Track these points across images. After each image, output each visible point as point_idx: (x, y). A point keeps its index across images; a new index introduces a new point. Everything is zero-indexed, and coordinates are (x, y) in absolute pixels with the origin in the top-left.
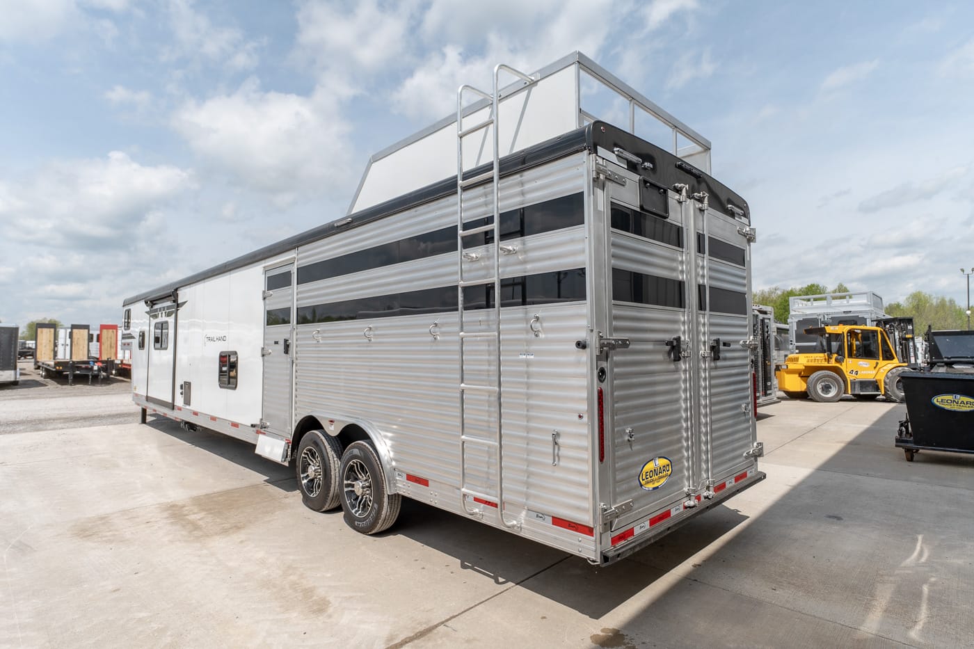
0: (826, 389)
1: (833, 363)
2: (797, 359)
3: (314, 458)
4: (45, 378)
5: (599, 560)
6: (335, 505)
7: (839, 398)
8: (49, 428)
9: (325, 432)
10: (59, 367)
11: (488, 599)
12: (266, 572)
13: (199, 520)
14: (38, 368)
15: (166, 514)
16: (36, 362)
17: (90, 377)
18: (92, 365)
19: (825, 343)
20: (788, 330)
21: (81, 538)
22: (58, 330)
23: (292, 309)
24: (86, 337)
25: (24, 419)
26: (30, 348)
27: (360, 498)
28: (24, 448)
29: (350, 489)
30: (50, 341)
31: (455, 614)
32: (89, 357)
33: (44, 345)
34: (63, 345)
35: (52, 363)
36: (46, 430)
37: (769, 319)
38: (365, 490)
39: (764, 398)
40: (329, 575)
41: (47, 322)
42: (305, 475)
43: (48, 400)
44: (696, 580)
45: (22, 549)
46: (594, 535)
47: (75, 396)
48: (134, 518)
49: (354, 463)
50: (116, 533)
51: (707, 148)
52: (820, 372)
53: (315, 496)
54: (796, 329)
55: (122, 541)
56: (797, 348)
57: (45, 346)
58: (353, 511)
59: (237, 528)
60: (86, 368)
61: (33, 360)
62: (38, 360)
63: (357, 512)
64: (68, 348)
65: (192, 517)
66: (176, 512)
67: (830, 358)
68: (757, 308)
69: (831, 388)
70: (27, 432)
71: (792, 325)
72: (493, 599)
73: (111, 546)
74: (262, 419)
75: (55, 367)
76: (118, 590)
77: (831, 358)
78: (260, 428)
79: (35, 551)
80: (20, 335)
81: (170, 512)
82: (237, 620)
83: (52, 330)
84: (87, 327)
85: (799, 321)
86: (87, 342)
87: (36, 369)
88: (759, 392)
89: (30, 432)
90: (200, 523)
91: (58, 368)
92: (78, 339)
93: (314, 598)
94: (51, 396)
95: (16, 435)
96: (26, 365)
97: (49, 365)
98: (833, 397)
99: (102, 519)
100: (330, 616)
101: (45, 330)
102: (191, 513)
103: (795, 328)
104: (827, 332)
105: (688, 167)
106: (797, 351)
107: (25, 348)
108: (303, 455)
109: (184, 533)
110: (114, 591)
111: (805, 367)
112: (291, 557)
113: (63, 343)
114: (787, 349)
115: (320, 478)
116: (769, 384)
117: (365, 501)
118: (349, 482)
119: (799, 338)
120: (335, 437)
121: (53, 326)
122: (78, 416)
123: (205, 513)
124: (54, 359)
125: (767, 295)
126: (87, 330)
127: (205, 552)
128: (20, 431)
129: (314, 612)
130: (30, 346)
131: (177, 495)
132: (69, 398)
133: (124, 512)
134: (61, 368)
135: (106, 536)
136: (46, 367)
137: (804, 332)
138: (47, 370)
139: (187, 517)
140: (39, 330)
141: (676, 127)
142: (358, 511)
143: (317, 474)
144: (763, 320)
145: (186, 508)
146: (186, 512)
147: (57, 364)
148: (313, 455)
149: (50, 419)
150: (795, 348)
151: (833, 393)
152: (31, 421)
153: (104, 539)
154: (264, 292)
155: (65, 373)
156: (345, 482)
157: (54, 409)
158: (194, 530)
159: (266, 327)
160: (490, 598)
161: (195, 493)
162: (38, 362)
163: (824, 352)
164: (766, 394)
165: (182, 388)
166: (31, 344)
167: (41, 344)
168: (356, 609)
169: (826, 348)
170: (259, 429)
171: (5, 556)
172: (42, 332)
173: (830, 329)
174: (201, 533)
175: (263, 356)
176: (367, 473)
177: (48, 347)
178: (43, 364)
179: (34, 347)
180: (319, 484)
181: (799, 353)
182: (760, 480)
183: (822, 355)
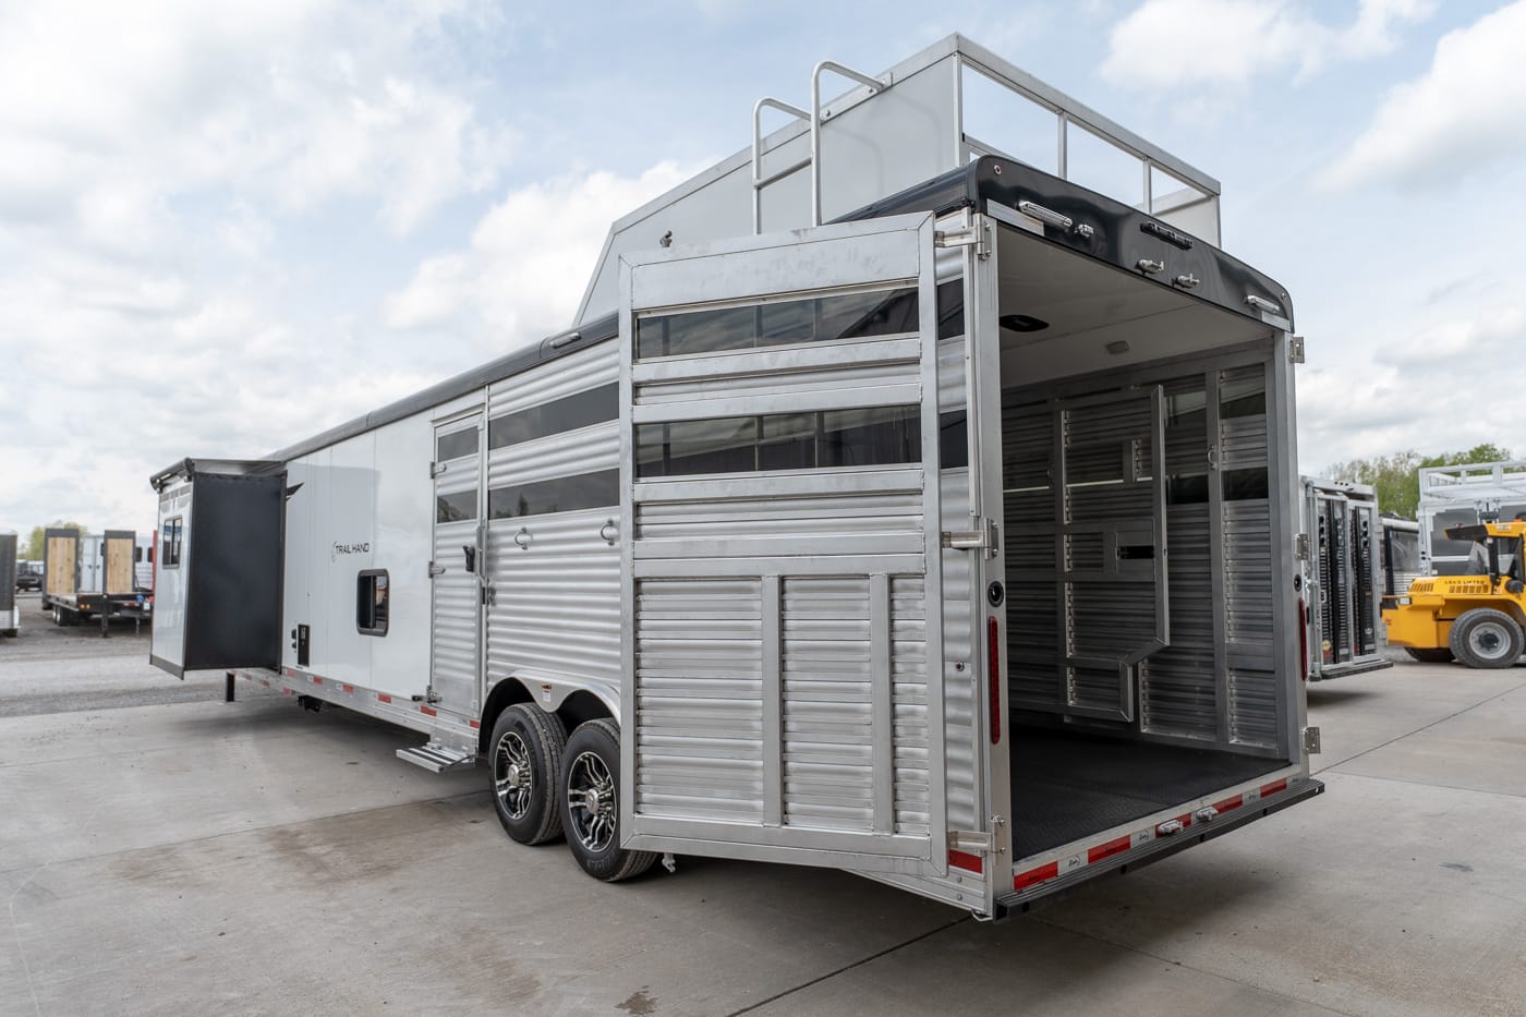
0: (1489, 641)
1: (1501, 593)
2: (1430, 587)
3: (519, 751)
4: (61, 625)
5: (991, 914)
6: (554, 833)
7: (1511, 661)
8: (70, 707)
9: (538, 707)
10: (85, 605)
11: (808, 985)
12: (433, 936)
13: (324, 855)
14: (49, 607)
15: (269, 846)
16: (46, 599)
17: (138, 623)
18: (140, 601)
19: (1486, 559)
20: (1417, 532)
21: (131, 880)
22: (81, 540)
23: (479, 492)
24: (130, 552)
25: (30, 693)
26: (33, 574)
27: (596, 818)
28: (32, 739)
29: (578, 804)
30: (69, 560)
31: (748, 1006)
32: (135, 589)
33: (58, 566)
34: (90, 567)
35: (73, 598)
36: (67, 711)
37: (1369, 509)
38: (603, 804)
39: (1357, 659)
40: (538, 943)
41: (63, 527)
42: (504, 782)
43: (67, 661)
44: (1179, 964)
45: (37, 895)
46: (983, 871)
47: (113, 655)
48: (217, 850)
49: (584, 757)
50: (189, 873)
51: (1212, 193)
52: (1476, 611)
53: (520, 817)
54: (1432, 530)
55: (197, 886)
56: (1435, 566)
57: (61, 569)
58: (584, 842)
59: (386, 869)
60: (131, 608)
61: (40, 594)
62: (49, 593)
63: (588, 845)
64: (99, 573)
65: (314, 850)
66: (286, 842)
67: (1495, 582)
68: (1344, 488)
69: (1496, 640)
70: (34, 713)
71: (1424, 523)
72: (815, 984)
73: (180, 893)
74: (430, 688)
75: (78, 606)
76: (193, 958)
77: (1498, 584)
78: (428, 702)
79: (58, 899)
80: (19, 552)
81: (275, 842)
82: (385, 1006)
83: (73, 540)
84: (130, 535)
85: (1438, 514)
86: (130, 561)
87: (45, 609)
88: (1347, 646)
89: (41, 713)
90: (326, 859)
91: (83, 606)
92: (117, 555)
93: (513, 977)
94: (72, 655)
95: (16, 718)
96: (29, 602)
97: (67, 602)
98: (1499, 659)
99: (164, 851)
100: (539, 1004)
101: (60, 540)
102: (311, 844)
103: (1430, 528)
104: (1490, 534)
105: (1165, 230)
106: (1435, 572)
107: (26, 573)
108: (499, 747)
109: (299, 875)
110: (188, 960)
111: (1446, 600)
112: (477, 915)
113: (90, 563)
114: (1418, 570)
115: (527, 787)
116: (1368, 631)
117: (604, 824)
118: (577, 792)
119: (1438, 548)
120: (552, 713)
121: (73, 533)
122: (117, 688)
123: (334, 844)
124: (76, 591)
125: (1391, 465)
126: (130, 541)
127: (333, 904)
128: (24, 713)
129: (512, 997)
130: (35, 569)
131: (289, 815)
132: (102, 660)
133: (200, 842)
134: (88, 606)
135: (171, 878)
136: (62, 605)
137: (1445, 536)
138: (65, 612)
139: (304, 850)
140: (51, 540)
141: (1148, 157)
142: (593, 840)
143: (523, 779)
144: (1355, 512)
145: (302, 837)
146: (301, 843)
147: (82, 600)
148: (517, 746)
149: (71, 694)
150: (1429, 566)
151: (1502, 650)
152: (40, 697)
153: (168, 881)
154: (433, 465)
155: (95, 616)
156: (570, 792)
157: (78, 677)
158: (315, 872)
159: (436, 525)
160: (812, 983)
161: (317, 813)
162: (49, 597)
163: (1483, 571)
164: (1361, 651)
165: (294, 636)
166: (37, 566)
167: (54, 565)
168: (581, 995)
169: (1488, 565)
170: (427, 705)
171: (11, 906)
172: (55, 544)
173: (1495, 528)
174: (326, 876)
175: (431, 576)
176: (606, 775)
177: (65, 570)
178: (58, 599)
179: (42, 572)
180: (527, 796)
181: (1438, 575)
182: (1311, 794)
183: (1480, 578)
